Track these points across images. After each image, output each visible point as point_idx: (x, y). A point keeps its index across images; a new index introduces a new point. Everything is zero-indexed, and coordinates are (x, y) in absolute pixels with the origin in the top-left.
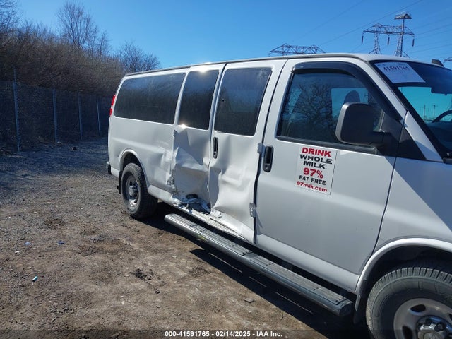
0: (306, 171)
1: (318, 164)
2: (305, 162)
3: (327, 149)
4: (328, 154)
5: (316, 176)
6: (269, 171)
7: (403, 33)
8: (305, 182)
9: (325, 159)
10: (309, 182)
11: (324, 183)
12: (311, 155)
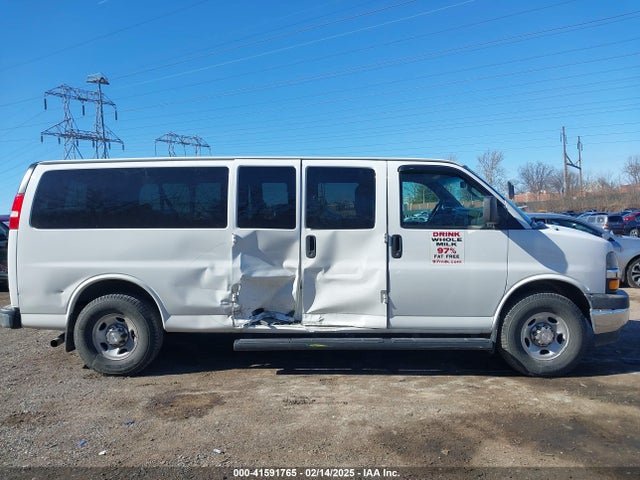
0: (440, 250)
1: (450, 243)
2: (438, 244)
3: (456, 231)
4: (458, 234)
5: (449, 252)
6: (400, 256)
7: (101, 102)
8: (440, 259)
9: (455, 238)
10: (444, 258)
11: (458, 257)
12: (442, 237)
